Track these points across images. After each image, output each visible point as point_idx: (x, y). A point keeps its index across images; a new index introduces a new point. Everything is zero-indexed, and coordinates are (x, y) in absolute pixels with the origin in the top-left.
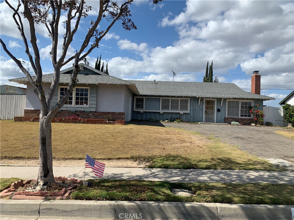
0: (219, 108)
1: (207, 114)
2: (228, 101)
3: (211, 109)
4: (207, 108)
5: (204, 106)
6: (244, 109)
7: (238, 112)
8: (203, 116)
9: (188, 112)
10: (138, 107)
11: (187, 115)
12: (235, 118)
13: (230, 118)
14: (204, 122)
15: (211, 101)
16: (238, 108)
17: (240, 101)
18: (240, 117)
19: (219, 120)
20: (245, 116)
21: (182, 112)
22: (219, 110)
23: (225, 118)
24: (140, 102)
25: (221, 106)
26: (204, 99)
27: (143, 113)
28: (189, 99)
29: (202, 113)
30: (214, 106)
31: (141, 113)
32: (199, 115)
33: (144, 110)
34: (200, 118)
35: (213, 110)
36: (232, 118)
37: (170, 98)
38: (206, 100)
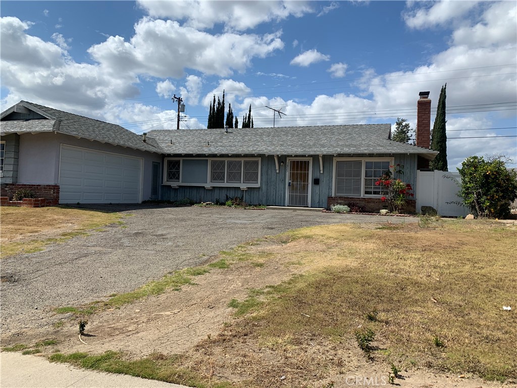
0: (317, 176)
1: (293, 189)
2: (337, 162)
3: (301, 179)
4: (293, 177)
5: (287, 173)
6: (373, 178)
7: (359, 184)
8: (285, 194)
9: (258, 185)
10: (171, 178)
11: (255, 192)
13: (340, 198)
14: (286, 205)
15: (301, 162)
16: (359, 175)
17: (364, 160)
18: (363, 195)
19: (317, 201)
20: (375, 193)
22: (316, 182)
23: (330, 198)
24: (174, 169)
25: (322, 172)
26: (288, 158)
27: (178, 189)
28: (260, 159)
29: (285, 188)
30: (308, 173)
31: (175, 190)
32: (278, 192)
33: (181, 184)
34: (280, 197)
35: (304, 181)
36: (345, 198)
37: (226, 160)
38: (291, 162)
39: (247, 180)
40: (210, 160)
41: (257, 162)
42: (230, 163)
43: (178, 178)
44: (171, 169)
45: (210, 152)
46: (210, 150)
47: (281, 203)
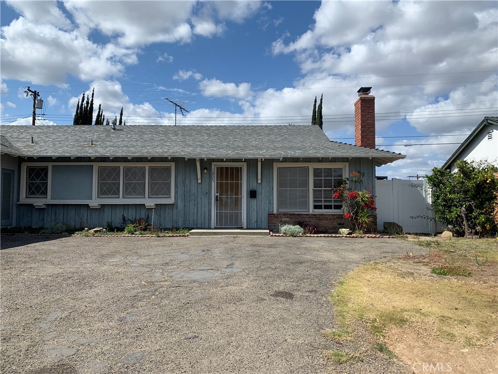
0: (254, 186)
1: (221, 205)
2: (279, 168)
3: (232, 191)
4: (221, 188)
5: (213, 184)
6: (323, 189)
7: (306, 197)
8: (210, 211)
9: (171, 201)
10: (33, 193)
11: (167, 210)
12: (297, 215)
13: (285, 214)
14: (213, 227)
15: (232, 168)
16: (306, 184)
17: (312, 166)
18: (312, 210)
19: (254, 219)
20: (327, 207)
21: (150, 203)
22: (253, 194)
23: (271, 215)
24: (37, 179)
25: (259, 181)
26: (213, 164)
27: (44, 209)
28: (173, 165)
29: (210, 204)
30: (241, 183)
31: (41, 210)
32: (200, 210)
33: (49, 201)
34: (203, 216)
35: (237, 194)
36: (290, 214)
37: (122, 165)
38: (218, 168)
39: (154, 193)
40: (96, 166)
41: (168, 169)
42: (127, 171)
43: (45, 193)
44: (33, 179)
45: (98, 155)
46: (96, 151)
47: (204, 224)
